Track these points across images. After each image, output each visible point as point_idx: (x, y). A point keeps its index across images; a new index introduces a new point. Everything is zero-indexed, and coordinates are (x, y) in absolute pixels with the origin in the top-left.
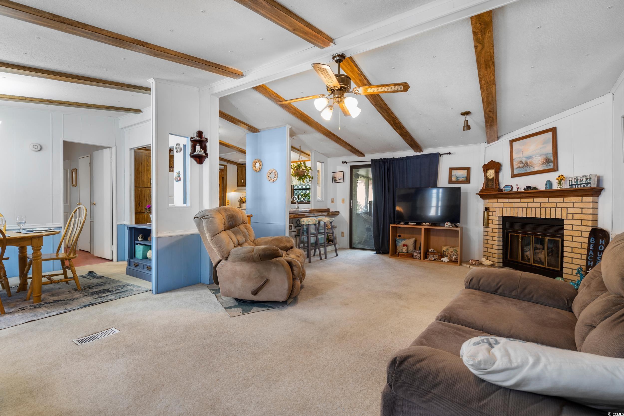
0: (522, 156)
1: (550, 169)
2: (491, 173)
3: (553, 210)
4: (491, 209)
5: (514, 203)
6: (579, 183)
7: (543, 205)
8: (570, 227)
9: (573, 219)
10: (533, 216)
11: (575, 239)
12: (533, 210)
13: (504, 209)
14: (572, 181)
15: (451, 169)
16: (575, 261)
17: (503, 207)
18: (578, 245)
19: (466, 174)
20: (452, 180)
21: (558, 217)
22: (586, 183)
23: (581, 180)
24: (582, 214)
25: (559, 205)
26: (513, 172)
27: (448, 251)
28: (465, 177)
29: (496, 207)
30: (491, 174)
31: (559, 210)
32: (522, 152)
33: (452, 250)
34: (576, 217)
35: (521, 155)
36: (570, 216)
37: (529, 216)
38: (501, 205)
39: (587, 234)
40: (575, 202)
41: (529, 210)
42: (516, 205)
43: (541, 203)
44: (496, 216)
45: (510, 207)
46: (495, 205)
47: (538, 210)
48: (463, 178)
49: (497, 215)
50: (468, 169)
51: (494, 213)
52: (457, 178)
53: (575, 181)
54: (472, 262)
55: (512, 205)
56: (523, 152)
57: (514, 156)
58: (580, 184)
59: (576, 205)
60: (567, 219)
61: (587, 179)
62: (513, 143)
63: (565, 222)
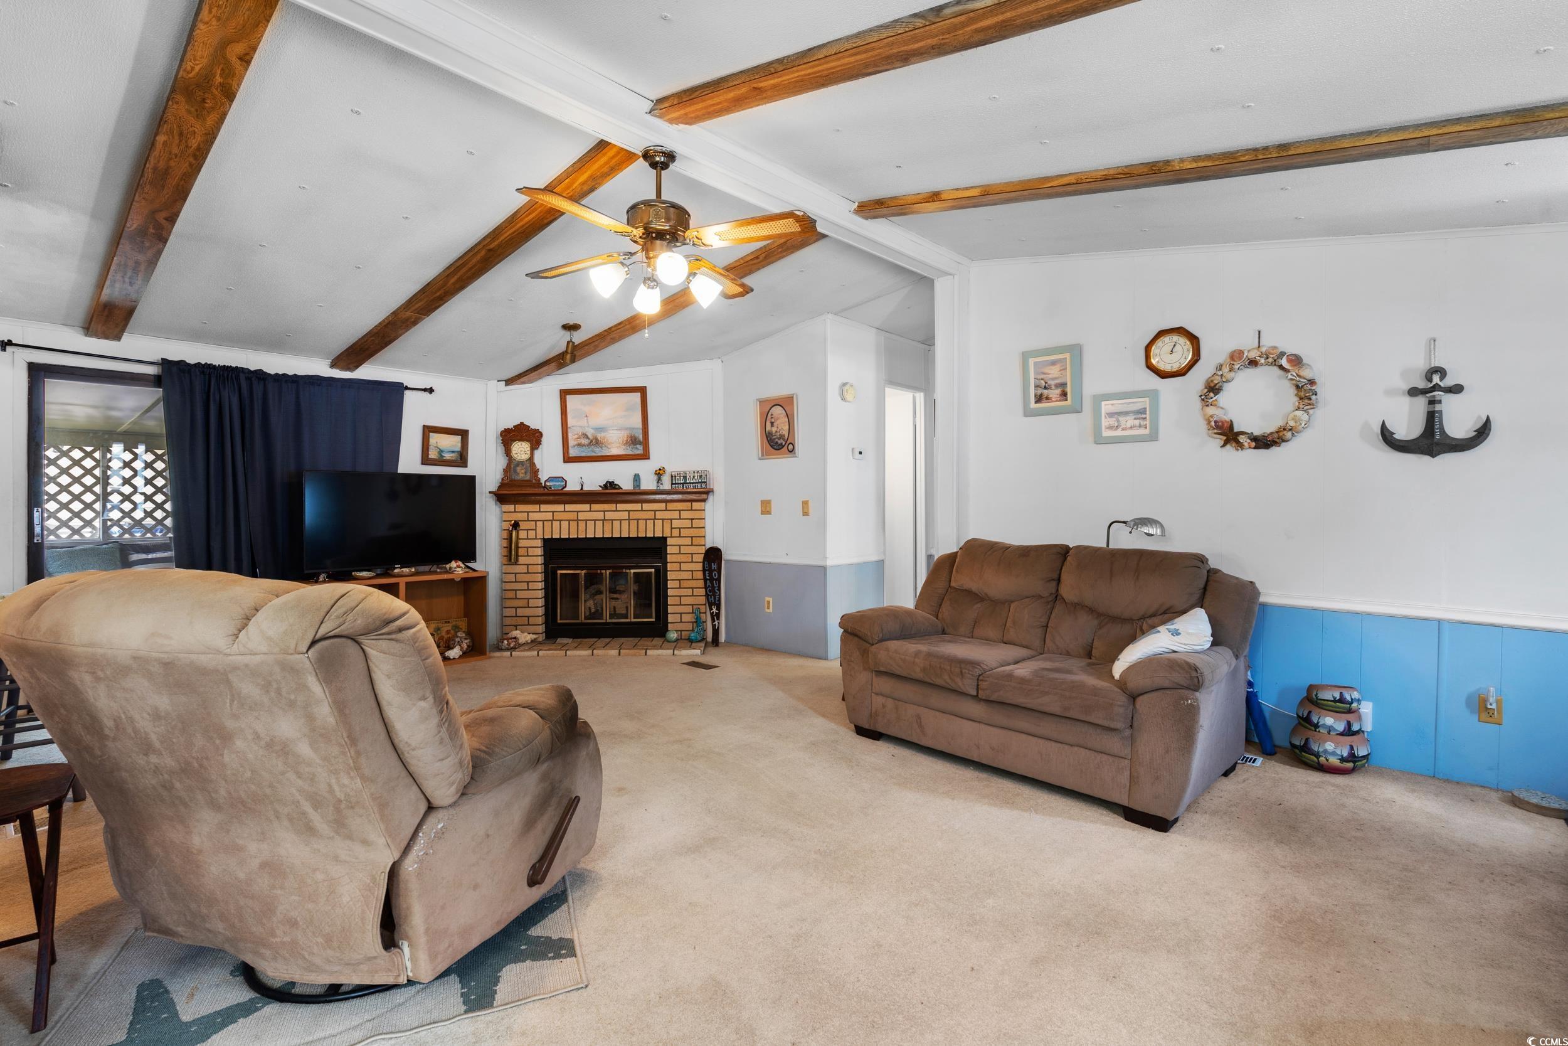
0: (586, 424)
1: (638, 455)
2: (521, 450)
3: (650, 523)
4: (522, 525)
5: (578, 512)
6: (688, 481)
7: (633, 515)
8: (675, 550)
9: (680, 536)
10: (616, 535)
11: (684, 566)
12: (616, 524)
13: (556, 524)
14: (677, 477)
15: (428, 430)
16: (684, 600)
17: (553, 520)
18: (687, 575)
19: (459, 445)
20: (430, 457)
21: (658, 534)
22: (699, 483)
23: (692, 477)
24: (692, 527)
25: (659, 515)
26: (568, 453)
27: (439, 632)
28: (458, 452)
29: (536, 521)
30: (523, 452)
31: (659, 523)
32: (586, 416)
33: (449, 628)
34: (684, 532)
35: (583, 422)
36: (676, 532)
37: (607, 535)
38: (549, 516)
39: (700, 558)
40: (683, 510)
41: (608, 526)
42: (581, 516)
43: (629, 511)
44: (536, 539)
45: (569, 521)
46: (532, 516)
47: (625, 524)
48: (452, 455)
49: (540, 535)
50: (463, 434)
51: (532, 534)
52: (441, 451)
53: (682, 477)
54: (509, 644)
55: (573, 516)
56: (589, 418)
57: (571, 422)
58: (690, 483)
59: (684, 515)
60: (671, 537)
61: (701, 476)
62: (568, 397)
63: (669, 541)
